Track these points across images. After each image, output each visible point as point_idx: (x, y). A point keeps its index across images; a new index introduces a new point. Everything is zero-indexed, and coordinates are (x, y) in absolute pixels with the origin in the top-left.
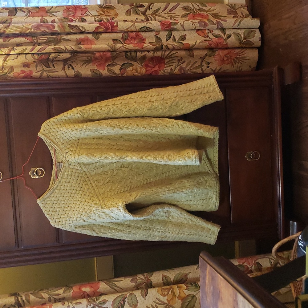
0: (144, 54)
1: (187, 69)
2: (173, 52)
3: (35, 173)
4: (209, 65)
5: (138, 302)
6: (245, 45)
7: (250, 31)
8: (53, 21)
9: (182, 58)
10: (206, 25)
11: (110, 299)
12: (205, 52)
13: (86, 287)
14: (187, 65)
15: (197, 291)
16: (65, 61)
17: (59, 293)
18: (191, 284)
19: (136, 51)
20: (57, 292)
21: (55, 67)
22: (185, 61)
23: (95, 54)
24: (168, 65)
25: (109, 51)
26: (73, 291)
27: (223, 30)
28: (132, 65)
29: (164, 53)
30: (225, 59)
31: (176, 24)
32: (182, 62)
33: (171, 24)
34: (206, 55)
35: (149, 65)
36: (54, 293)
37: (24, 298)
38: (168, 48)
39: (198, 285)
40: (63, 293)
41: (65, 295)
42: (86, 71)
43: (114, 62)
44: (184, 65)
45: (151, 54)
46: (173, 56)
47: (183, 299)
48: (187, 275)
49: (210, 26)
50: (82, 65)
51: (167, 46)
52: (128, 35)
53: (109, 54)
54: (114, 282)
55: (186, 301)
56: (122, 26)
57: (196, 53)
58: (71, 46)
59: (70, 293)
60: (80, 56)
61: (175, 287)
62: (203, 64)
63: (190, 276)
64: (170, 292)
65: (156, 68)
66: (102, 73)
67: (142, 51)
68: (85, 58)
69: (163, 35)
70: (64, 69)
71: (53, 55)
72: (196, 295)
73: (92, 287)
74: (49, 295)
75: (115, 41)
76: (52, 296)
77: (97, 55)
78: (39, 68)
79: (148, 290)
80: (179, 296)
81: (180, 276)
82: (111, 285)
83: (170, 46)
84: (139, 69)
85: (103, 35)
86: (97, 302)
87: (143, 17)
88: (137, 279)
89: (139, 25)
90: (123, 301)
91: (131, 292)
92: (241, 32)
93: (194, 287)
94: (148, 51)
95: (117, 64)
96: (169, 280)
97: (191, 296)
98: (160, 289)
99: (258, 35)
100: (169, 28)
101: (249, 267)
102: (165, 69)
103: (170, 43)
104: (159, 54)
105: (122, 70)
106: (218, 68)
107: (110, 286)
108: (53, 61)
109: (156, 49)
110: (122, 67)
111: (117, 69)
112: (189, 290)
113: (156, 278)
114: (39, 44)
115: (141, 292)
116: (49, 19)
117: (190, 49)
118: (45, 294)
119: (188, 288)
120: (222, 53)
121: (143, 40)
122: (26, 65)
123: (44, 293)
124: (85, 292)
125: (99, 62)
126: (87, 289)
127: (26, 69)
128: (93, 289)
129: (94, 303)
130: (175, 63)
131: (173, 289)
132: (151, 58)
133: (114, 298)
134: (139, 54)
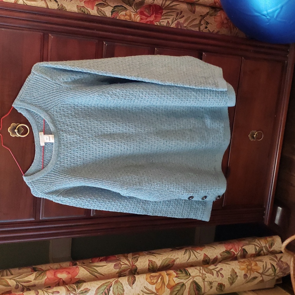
1: (185, 25)
2: (174, 3)
3: (16, 131)
4: (207, 26)
5: (124, 291)
9: (181, 12)
12: (207, 10)
13: (62, 272)
14: (185, 21)
15: (186, 279)
17: (29, 280)
18: (181, 271)
20: (26, 279)
22: (183, 16)
24: (165, 17)
26: (46, 277)
28: (126, 9)
29: (165, 2)
30: (225, 22)
32: (181, 16)
34: (207, 14)
35: (145, 13)
36: (23, 279)
39: (188, 272)
40: (34, 280)
42: (72, 7)
43: (105, 2)
44: (182, 21)
46: (174, 7)
47: (172, 288)
48: (174, 261)
54: (95, 268)
55: (175, 290)
59: (43, 279)
62: (202, 23)
63: (177, 262)
65: (152, 19)
66: (91, 12)
72: (186, 283)
73: (69, 273)
74: (17, 282)
76: (20, 283)
79: (135, 277)
80: (168, 284)
81: (167, 262)
84: (133, 16)
88: (121, 264)
90: (108, 289)
91: (117, 280)
93: (184, 275)
95: (108, 5)
96: (155, 266)
97: (180, 284)
101: (236, 253)
102: (161, 21)
104: (159, 2)
105: (114, 14)
106: (216, 31)
107: (91, 271)
110: (114, 10)
111: (108, 12)
112: (179, 277)
113: (142, 263)
117: (192, 4)
118: (12, 280)
120: (223, 14)
123: (10, 279)
124: (61, 279)
128: (70, 276)
129: (74, 293)
130: (173, 17)
131: (162, 276)
132: (149, 5)
133: (97, 286)
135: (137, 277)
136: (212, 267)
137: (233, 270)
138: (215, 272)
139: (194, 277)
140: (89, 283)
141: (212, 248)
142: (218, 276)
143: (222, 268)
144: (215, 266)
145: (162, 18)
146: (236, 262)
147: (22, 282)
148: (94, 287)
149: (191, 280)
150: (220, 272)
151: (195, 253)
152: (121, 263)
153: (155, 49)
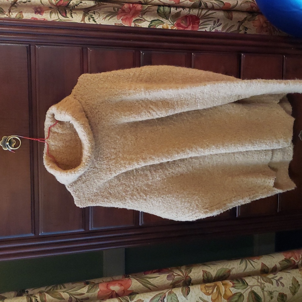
0: (179, 10)
2: (210, 12)
4: (246, 31)
9: (219, 20)
12: (245, 16)
13: (114, 285)
14: (223, 29)
15: (244, 289)
16: (86, 11)
17: (82, 292)
18: (237, 280)
19: (170, 6)
20: (79, 291)
21: (73, 18)
22: (221, 24)
23: (123, 5)
24: (202, 27)
25: (140, 3)
26: (99, 290)
28: (162, 23)
29: (201, 12)
30: (265, 25)
32: (218, 24)
34: (245, 19)
35: (182, 24)
36: (77, 292)
37: (39, 299)
38: (206, 7)
39: (245, 281)
40: (87, 293)
41: (90, 295)
43: (142, 18)
44: (220, 29)
45: (186, 11)
46: (210, 16)
47: (229, 299)
48: (230, 271)
50: (105, 18)
51: (206, 4)
53: (139, 7)
54: (148, 279)
55: (233, 301)
59: (96, 292)
60: (106, 6)
61: (220, 283)
62: (241, 29)
63: (234, 272)
64: (215, 290)
65: (189, 29)
67: (177, 7)
68: (111, 9)
72: (243, 293)
73: (121, 285)
74: (70, 294)
76: (74, 296)
77: (126, 6)
78: (54, 17)
79: (189, 288)
80: (225, 294)
81: (222, 272)
82: (144, 282)
83: (209, 4)
90: (162, 301)
91: (170, 290)
93: (241, 284)
94: (184, 7)
95: (145, 20)
96: (210, 276)
97: (238, 294)
98: (203, 286)
101: (296, 261)
103: (210, 1)
104: (195, 12)
108: (73, 9)
109: (193, 7)
110: (151, 25)
112: (236, 287)
113: (196, 274)
115: (182, 291)
117: (229, 10)
118: (65, 293)
119: (235, 285)
120: (262, 18)
122: (39, 11)
123: (64, 292)
124: (114, 291)
125: (125, 15)
127: (38, 16)
128: (123, 288)
130: (210, 26)
131: (218, 286)
132: (185, 16)
133: (151, 297)
134: (173, 10)
135: (191, 287)
136: (270, 276)
137: (294, 279)
138: (274, 282)
139: (252, 287)
140: (142, 295)
141: (270, 257)
142: (278, 285)
143: (282, 277)
144: (275, 275)
145: (200, 27)
146: (297, 270)
147: (75, 295)
148: (147, 298)
149: (249, 290)
150: (280, 281)
151: (252, 262)
152: (174, 274)
153: (192, 54)
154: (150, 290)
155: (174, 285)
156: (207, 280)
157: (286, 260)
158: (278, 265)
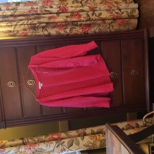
1: (102, 29)
2: (95, 21)
3: (30, 83)
4: (113, 27)
5: (79, 142)
6: (131, 17)
7: (133, 10)
8: (37, 8)
9: (100, 24)
10: (111, 8)
11: (66, 141)
12: (111, 21)
16: (43, 27)
19: (77, 22)
20: (41, 138)
21: (38, 30)
23: (57, 23)
24: (93, 28)
25: (64, 22)
26: (49, 137)
27: (120, 10)
28: (75, 28)
30: (121, 24)
31: (96, 8)
33: (94, 8)
35: (84, 28)
38: (93, 20)
41: (45, 139)
42: (53, 32)
45: (84, 23)
46: (95, 23)
48: (103, 130)
49: (113, 8)
50: (51, 29)
52: (73, 14)
53: (64, 23)
54: (68, 133)
55: (102, 142)
56: (70, 9)
57: (106, 21)
58: (45, 20)
60: (50, 25)
62: (110, 26)
64: (95, 138)
65: (87, 29)
66: (61, 32)
67: (80, 22)
68: (53, 26)
69: (90, 13)
70: (43, 31)
71: (37, 25)
73: (58, 135)
74: (38, 139)
75: (67, 17)
76: (40, 140)
77: (59, 24)
78: (31, 31)
79: (84, 137)
83: (94, 19)
84: (79, 30)
85: (61, 14)
86: (60, 142)
87: (80, 5)
88: (79, 131)
89: (78, 9)
90: (72, 142)
91: (76, 138)
92: (129, 11)
94: (83, 21)
95: (68, 28)
97: (104, 140)
98: (90, 136)
99: (137, 12)
100: (93, 10)
101: (133, 125)
102: (91, 30)
103: (94, 17)
106: (118, 29)
108: (37, 27)
109: (87, 20)
110: (71, 30)
111: (68, 30)
114: (31, 20)
115: (81, 138)
116: (35, 7)
117: (103, 20)
120: (119, 21)
121: (80, 16)
122: (25, 30)
123: (35, 138)
124: (55, 138)
125: (59, 27)
126: (55, 136)
127: (25, 32)
130: (96, 27)
134: (79, 23)
154: (69, 138)
155: (79, 136)
156: (93, 133)
157: (128, 125)
158: (125, 127)
